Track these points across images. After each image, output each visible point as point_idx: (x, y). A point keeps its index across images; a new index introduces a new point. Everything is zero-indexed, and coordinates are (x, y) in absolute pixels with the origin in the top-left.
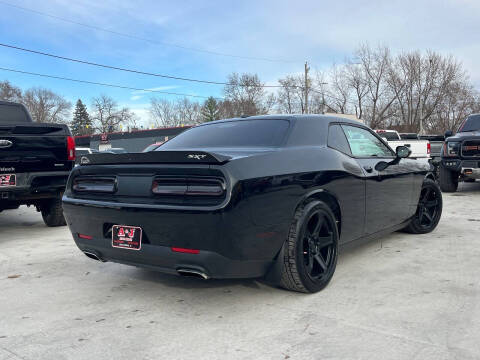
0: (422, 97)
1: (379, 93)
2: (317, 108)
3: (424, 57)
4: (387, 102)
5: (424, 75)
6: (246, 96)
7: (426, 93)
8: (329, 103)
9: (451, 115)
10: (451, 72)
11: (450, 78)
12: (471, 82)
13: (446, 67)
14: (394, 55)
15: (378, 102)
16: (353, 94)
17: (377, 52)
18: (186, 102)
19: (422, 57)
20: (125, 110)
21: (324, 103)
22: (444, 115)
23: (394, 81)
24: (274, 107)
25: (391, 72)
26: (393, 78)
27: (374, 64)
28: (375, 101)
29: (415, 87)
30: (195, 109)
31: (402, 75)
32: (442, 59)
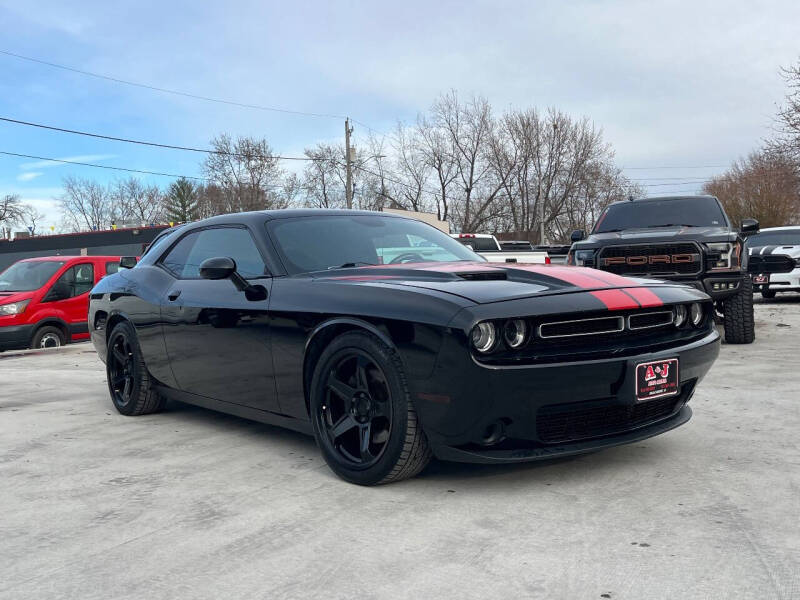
0: (544, 186)
1: (475, 178)
2: (372, 200)
3: (544, 118)
4: (488, 193)
5: (545, 149)
6: (246, 177)
7: (548, 179)
8: (393, 194)
9: (589, 215)
10: (586, 146)
11: (586, 155)
12: (616, 163)
13: (579, 137)
14: (497, 116)
15: (473, 192)
16: (432, 180)
17: (470, 108)
18: (133, 186)
19: (541, 119)
20: (11, 200)
21: (384, 194)
22: (578, 216)
23: (498, 158)
24: (297, 198)
25: (493, 143)
26: (496, 154)
27: (466, 128)
28: (468, 191)
29: (531, 170)
30: (151, 198)
31: (511, 148)
32: (573, 125)
